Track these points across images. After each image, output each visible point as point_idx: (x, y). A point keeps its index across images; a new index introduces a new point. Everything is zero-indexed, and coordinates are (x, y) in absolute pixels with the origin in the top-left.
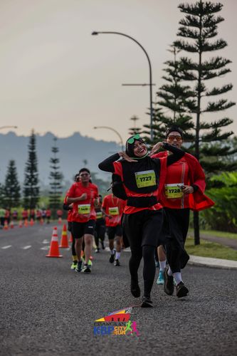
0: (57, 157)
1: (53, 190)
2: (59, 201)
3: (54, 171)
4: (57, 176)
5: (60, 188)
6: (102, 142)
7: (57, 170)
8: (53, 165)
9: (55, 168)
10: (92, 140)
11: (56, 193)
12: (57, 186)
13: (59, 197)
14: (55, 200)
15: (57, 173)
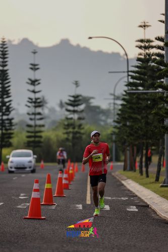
0: (37, 78)
1: (32, 123)
2: (41, 137)
3: (32, 96)
4: (38, 103)
5: (41, 119)
6: (100, 53)
7: (38, 95)
8: (32, 88)
9: (34, 92)
10: (86, 50)
11: (36, 126)
12: (38, 117)
13: (40, 132)
14: (35, 137)
15: (36, 99)
